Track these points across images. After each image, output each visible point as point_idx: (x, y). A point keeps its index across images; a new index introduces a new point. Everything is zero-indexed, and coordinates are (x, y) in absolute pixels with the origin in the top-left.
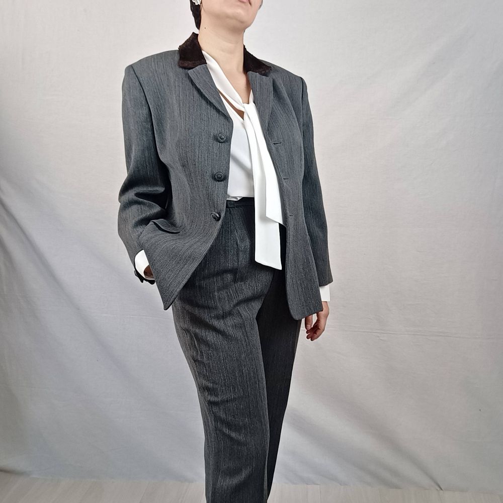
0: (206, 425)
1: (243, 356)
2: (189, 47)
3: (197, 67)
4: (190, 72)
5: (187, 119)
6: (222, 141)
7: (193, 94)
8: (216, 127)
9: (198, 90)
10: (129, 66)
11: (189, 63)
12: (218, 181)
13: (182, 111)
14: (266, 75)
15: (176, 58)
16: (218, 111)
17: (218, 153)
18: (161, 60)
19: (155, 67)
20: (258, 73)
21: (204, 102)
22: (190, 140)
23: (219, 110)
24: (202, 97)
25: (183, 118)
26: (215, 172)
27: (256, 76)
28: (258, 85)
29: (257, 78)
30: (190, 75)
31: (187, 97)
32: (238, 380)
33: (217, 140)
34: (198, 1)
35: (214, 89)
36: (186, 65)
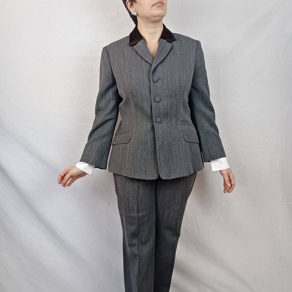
3: (138, 43)
4: (135, 47)
6: (156, 81)
7: (138, 59)
10: (104, 47)
11: (134, 42)
15: (128, 41)
22: (138, 82)
25: (134, 72)
30: (135, 49)
31: (135, 62)
34: (135, 13)
35: (148, 53)
36: (132, 44)
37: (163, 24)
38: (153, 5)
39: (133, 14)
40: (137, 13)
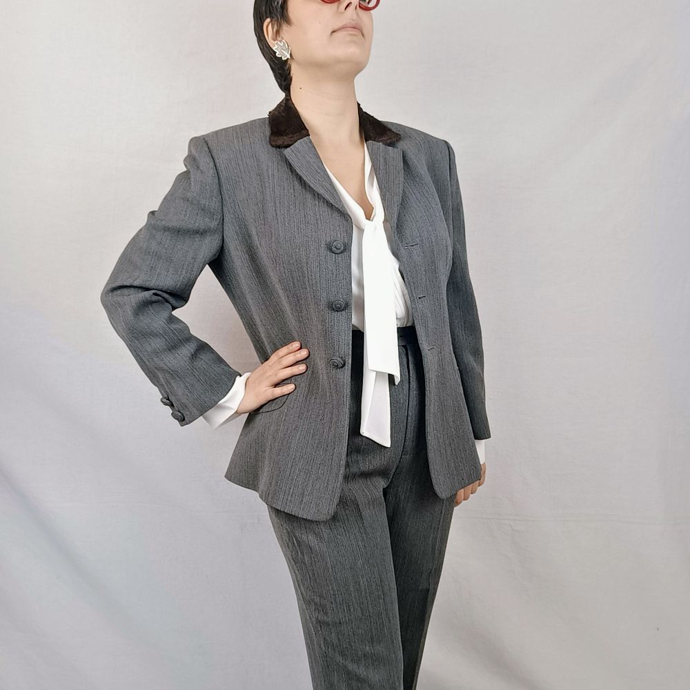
0: (309, 648)
1: (360, 562)
2: (283, 114)
3: (296, 144)
4: (287, 152)
5: (287, 224)
6: (338, 251)
7: (294, 186)
8: (329, 229)
9: (300, 179)
11: (285, 139)
12: (337, 311)
13: (278, 212)
14: (392, 144)
15: (266, 131)
16: (331, 206)
17: (334, 271)
18: (247, 134)
19: (239, 146)
20: (381, 144)
21: (309, 196)
23: (332, 204)
24: (305, 188)
25: (281, 223)
26: (332, 299)
27: (379, 148)
28: (381, 161)
29: (381, 150)
30: (287, 157)
31: (286, 191)
32: (353, 595)
33: (331, 250)
34: (286, 53)
35: (322, 173)
36: (280, 142)
37: (359, 105)
38: (333, 32)
39: (280, 56)
40: (291, 55)
